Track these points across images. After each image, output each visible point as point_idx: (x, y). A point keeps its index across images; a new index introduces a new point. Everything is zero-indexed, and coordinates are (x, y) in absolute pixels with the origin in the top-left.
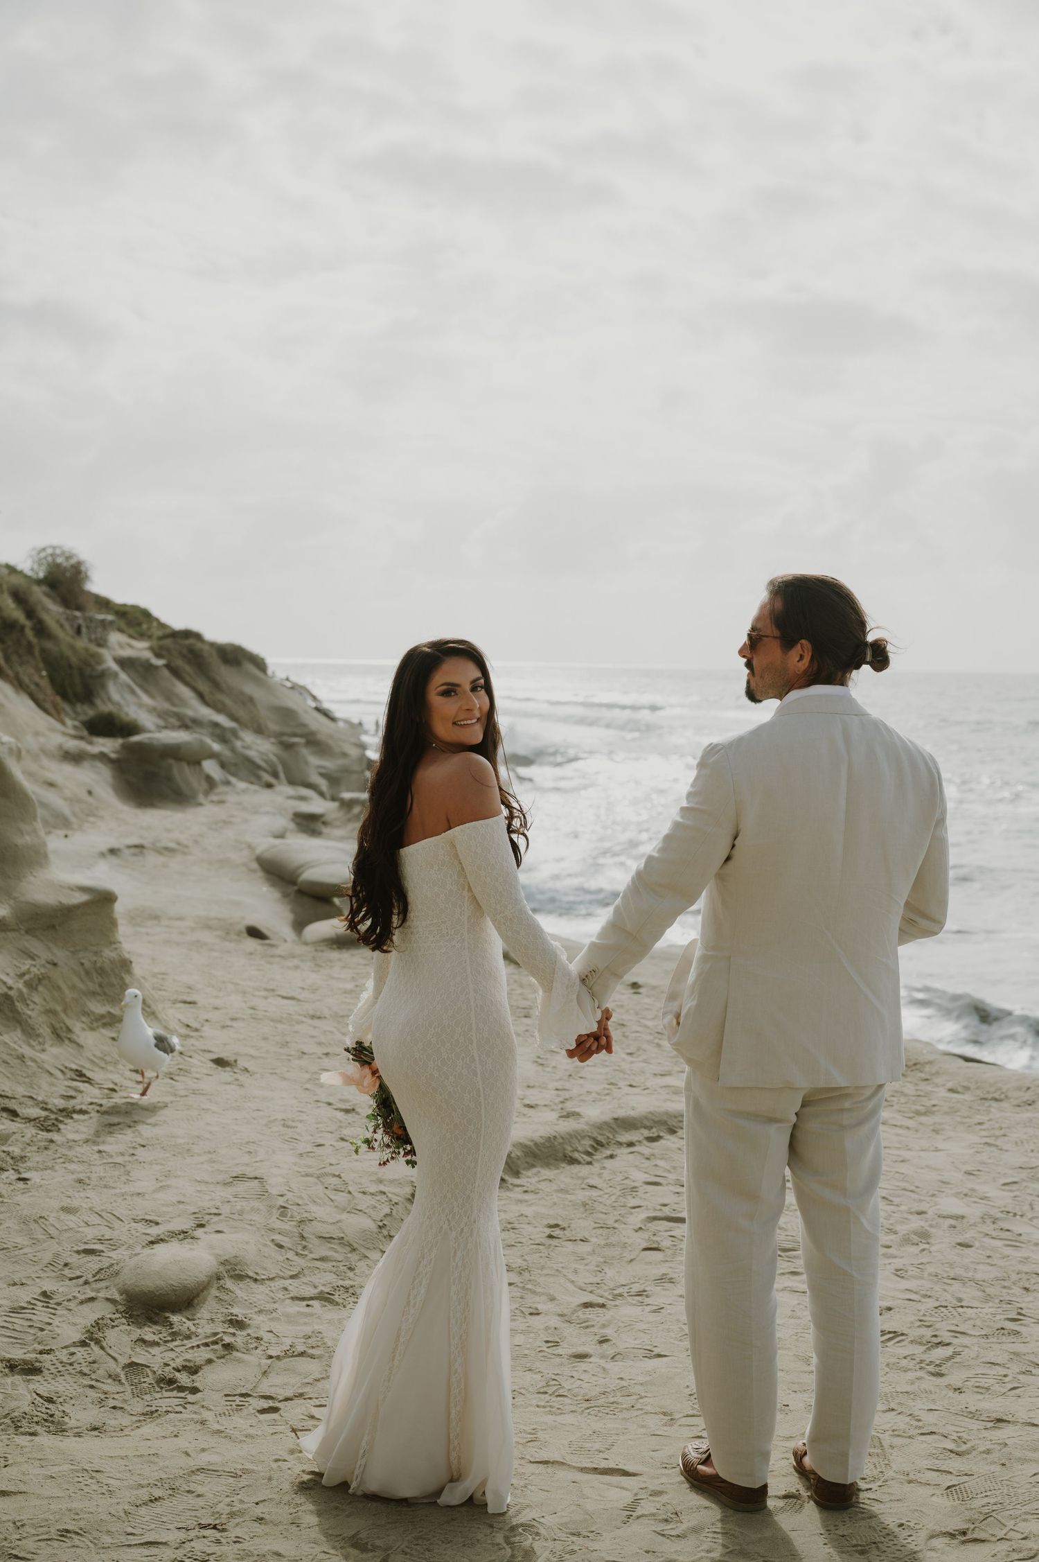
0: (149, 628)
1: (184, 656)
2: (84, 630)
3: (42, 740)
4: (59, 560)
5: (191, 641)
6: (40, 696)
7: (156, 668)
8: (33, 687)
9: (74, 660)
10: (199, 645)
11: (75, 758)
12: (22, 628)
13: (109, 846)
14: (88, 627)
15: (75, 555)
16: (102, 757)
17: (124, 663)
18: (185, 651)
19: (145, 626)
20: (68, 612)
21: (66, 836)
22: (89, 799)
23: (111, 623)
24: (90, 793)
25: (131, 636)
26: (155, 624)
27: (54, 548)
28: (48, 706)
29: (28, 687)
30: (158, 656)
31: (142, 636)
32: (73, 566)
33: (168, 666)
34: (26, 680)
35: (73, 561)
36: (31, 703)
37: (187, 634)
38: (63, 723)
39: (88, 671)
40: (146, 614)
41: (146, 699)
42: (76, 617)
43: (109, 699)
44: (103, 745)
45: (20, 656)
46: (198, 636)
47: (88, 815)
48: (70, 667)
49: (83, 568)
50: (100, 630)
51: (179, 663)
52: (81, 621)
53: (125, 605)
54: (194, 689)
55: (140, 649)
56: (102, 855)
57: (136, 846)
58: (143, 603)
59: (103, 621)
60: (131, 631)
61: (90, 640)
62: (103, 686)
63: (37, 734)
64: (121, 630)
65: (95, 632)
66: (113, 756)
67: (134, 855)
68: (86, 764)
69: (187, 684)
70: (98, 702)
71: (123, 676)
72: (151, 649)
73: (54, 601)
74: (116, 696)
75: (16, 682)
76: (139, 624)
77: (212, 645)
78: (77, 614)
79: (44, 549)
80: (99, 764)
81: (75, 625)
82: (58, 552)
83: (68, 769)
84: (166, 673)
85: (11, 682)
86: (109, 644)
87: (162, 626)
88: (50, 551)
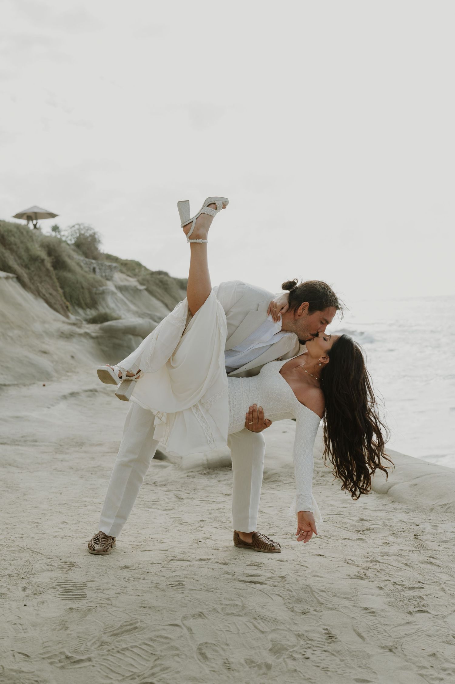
0: (139, 272)
1: (157, 285)
2: (97, 270)
3: (47, 326)
4: (83, 232)
5: (162, 276)
6: (52, 301)
7: (140, 290)
8: (47, 295)
9: (85, 284)
10: (166, 278)
11: (68, 336)
12: (43, 261)
13: (70, 391)
14: (100, 269)
15: (92, 229)
16: (86, 335)
17: (121, 289)
18: (157, 281)
19: (137, 270)
20: (87, 260)
21: (44, 385)
22: (71, 361)
23: (115, 267)
24: (72, 357)
25: (129, 276)
26: (143, 269)
27: (79, 225)
28: (57, 306)
29: (44, 295)
30: (142, 284)
31: (135, 275)
32: (91, 236)
33: (147, 290)
34: (44, 291)
35: (90, 232)
36: (46, 305)
37: (160, 273)
38: (67, 317)
39: (94, 290)
40: (139, 265)
41: (133, 307)
42: (92, 263)
43: (108, 306)
44: (87, 328)
45: (40, 277)
46: (166, 274)
47: (68, 372)
48: (83, 288)
49: (96, 236)
50: (108, 271)
51: (154, 288)
52: (95, 265)
53: (127, 260)
54: (163, 302)
55: (133, 282)
56: (65, 397)
57: (91, 391)
58: (137, 259)
59: (110, 267)
60: (129, 273)
61: (102, 276)
62: (104, 299)
63: (44, 322)
64: (122, 272)
65: (105, 272)
66: (94, 335)
67: (89, 396)
68: (74, 340)
69: (158, 299)
70: (100, 308)
71: (119, 295)
72: (138, 281)
73: (78, 254)
74: (112, 305)
75: (37, 293)
76: (134, 270)
77: (175, 279)
78: (93, 261)
79: (74, 226)
80: (84, 340)
81: (92, 268)
82: (82, 227)
83: (62, 343)
84: (146, 293)
85: (32, 292)
86: (114, 279)
87: (146, 269)
88: (77, 227)
